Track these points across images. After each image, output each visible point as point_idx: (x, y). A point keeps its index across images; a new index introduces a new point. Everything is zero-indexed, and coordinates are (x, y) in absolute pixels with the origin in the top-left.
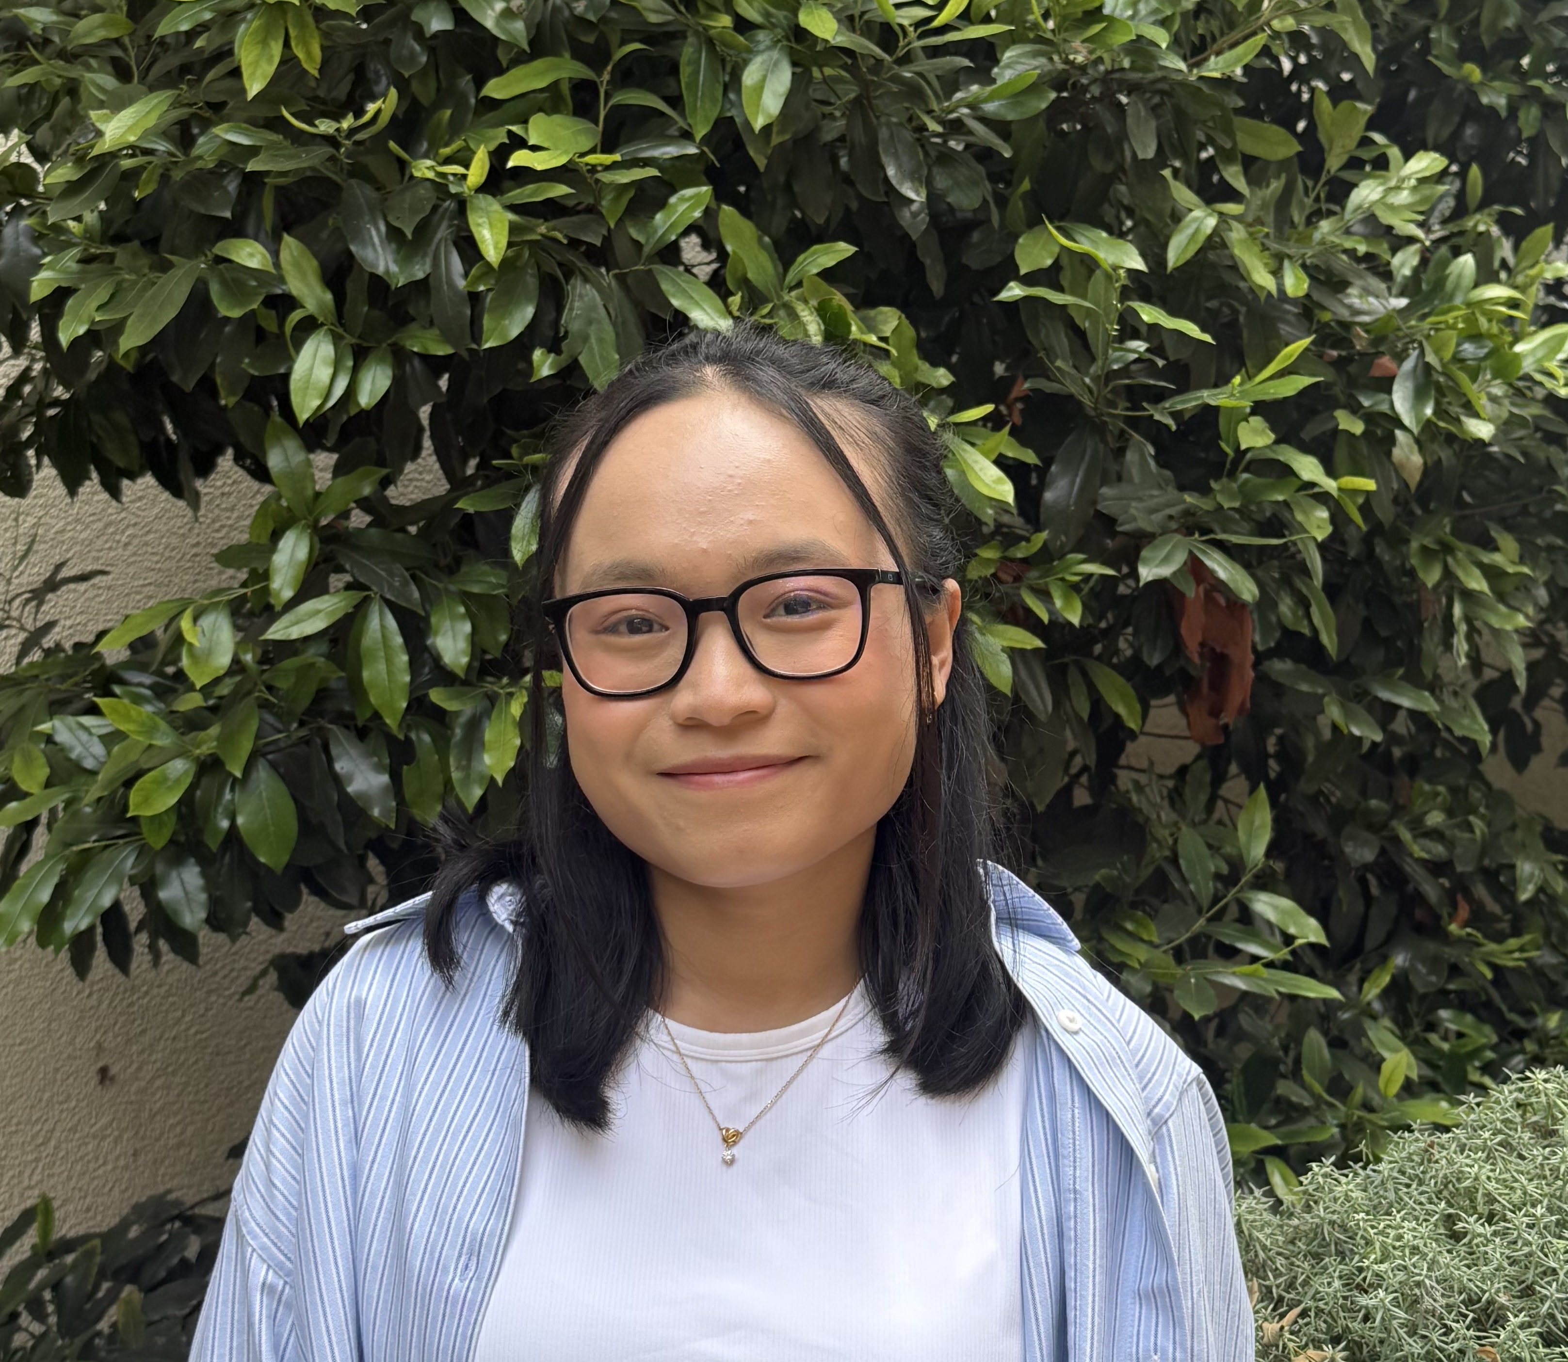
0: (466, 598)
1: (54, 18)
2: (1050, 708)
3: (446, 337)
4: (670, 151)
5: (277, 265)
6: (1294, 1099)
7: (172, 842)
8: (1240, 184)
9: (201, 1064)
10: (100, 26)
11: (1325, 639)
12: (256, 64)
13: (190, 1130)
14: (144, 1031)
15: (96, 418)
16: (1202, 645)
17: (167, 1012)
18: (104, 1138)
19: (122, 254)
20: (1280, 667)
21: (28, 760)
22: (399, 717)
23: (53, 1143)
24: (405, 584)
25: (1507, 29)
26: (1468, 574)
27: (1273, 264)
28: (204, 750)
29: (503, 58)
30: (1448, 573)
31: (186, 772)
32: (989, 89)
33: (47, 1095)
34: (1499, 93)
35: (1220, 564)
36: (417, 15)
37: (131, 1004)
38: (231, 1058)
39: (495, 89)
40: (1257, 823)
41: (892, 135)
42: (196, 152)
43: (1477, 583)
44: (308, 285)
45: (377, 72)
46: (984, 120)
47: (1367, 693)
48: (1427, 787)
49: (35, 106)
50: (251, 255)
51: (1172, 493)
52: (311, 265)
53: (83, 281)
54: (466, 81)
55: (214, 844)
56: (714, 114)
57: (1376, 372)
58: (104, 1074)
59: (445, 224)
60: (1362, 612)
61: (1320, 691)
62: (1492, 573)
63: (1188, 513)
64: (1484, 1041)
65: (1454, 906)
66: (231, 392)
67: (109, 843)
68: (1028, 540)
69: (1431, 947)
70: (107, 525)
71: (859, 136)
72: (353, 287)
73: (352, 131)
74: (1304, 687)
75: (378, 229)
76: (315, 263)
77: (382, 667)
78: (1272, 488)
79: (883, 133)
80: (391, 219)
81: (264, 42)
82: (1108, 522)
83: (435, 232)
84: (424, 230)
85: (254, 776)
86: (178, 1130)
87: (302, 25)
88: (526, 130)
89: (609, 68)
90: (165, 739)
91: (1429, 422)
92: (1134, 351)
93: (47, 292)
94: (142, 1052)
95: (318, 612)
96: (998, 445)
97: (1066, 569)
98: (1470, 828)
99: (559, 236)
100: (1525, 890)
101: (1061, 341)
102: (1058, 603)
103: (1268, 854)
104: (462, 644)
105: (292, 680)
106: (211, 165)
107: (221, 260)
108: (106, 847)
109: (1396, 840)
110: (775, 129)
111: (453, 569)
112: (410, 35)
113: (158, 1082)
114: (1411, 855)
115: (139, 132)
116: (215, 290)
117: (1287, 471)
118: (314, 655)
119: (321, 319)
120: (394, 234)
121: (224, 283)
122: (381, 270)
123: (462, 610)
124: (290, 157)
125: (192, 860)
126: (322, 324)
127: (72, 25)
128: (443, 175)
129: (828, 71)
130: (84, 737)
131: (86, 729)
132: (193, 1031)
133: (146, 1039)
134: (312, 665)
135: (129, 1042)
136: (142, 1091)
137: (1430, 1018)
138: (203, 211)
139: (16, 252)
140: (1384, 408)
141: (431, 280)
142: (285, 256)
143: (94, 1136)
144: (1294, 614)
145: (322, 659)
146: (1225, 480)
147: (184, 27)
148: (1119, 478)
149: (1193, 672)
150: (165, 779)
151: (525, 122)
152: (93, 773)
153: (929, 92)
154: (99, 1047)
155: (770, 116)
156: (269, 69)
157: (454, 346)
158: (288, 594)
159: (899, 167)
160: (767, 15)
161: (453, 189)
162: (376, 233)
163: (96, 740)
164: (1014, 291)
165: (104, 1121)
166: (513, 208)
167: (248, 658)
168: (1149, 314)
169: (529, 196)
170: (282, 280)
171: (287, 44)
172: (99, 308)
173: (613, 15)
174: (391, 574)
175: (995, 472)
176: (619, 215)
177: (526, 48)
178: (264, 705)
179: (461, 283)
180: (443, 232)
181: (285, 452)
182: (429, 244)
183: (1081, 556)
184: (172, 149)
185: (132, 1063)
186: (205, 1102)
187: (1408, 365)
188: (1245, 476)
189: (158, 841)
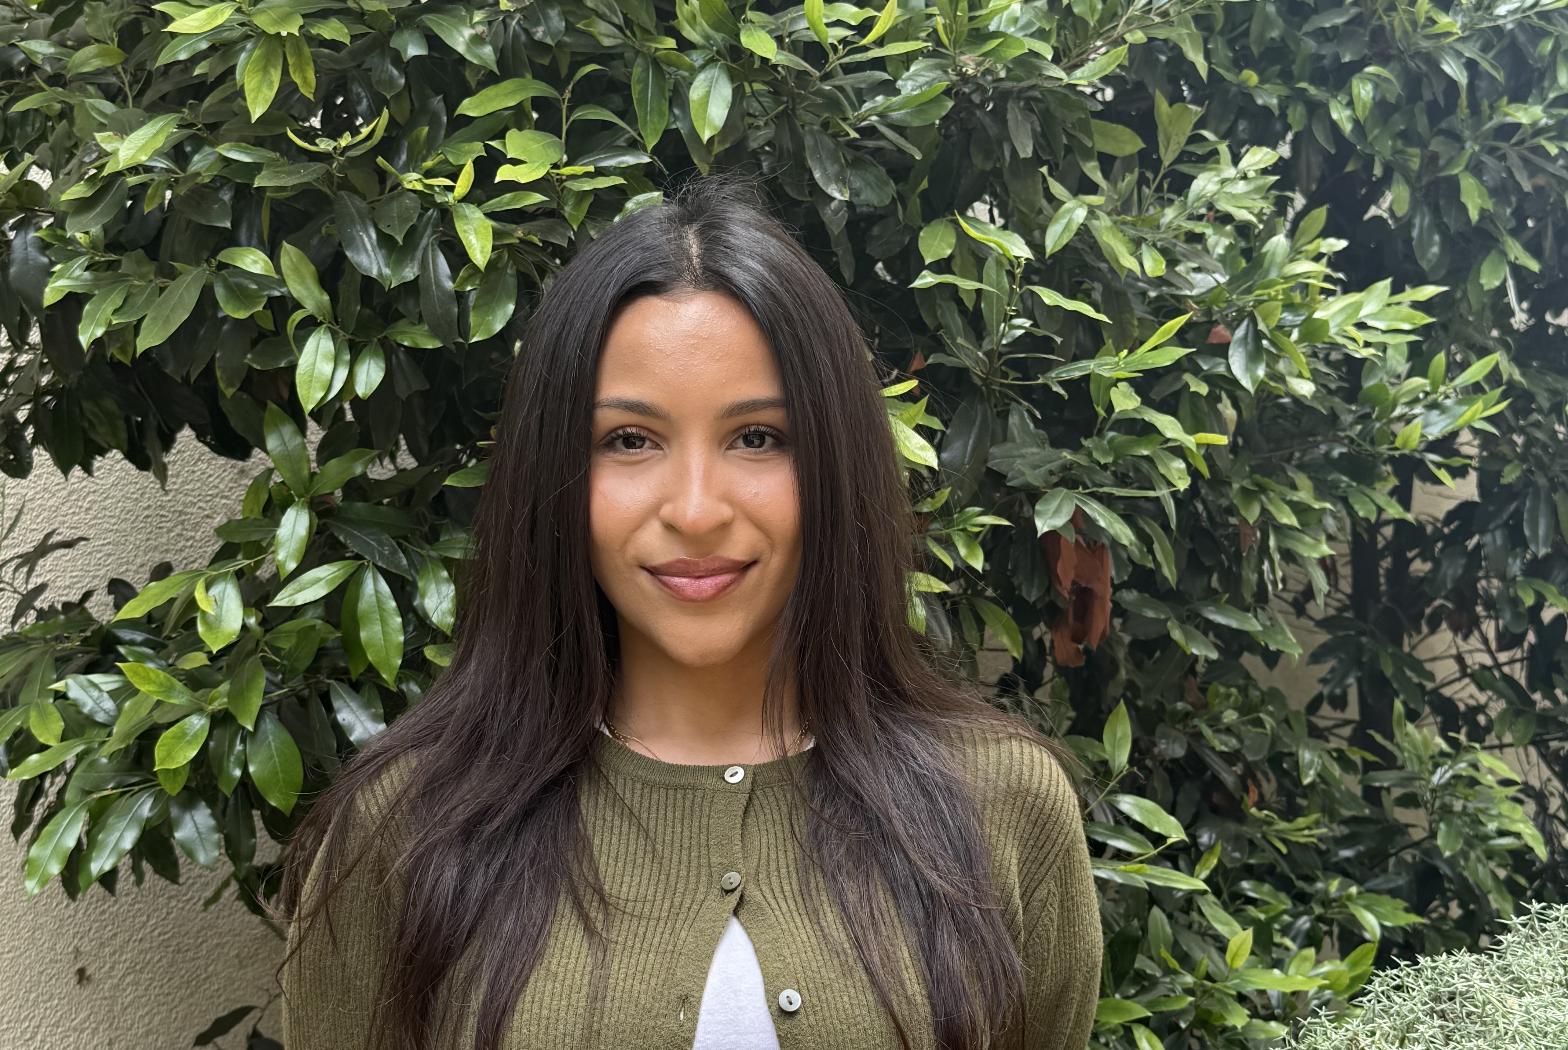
0: (448, 563)
1: (52, 50)
2: (951, 642)
3: (434, 332)
4: (630, 160)
5: (278, 268)
6: (1149, 971)
7: (185, 788)
8: (1097, 177)
9: (164, 961)
10: (96, 56)
11: (1166, 571)
12: (259, 89)
13: (157, 1019)
14: (115, 935)
15: (87, 405)
16: (1074, 583)
17: (134, 917)
18: (82, 1031)
19: (127, 264)
20: (1129, 596)
21: (43, 715)
22: (395, 672)
23: (39, 1037)
24: (393, 553)
25: (1272, 39)
26: (1280, 510)
27: (1132, 247)
28: (216, 706)
29: (471, 79)
30: (1264, 511)
31: (202, 727)
32: (894, 99)
33: (33, 995)
34: (1271, 94)
35: (1100, 514)
36: (395, 43)
37: (103, 912)
38: (190, 954)
39: (469, 107)
40: (1119, 735)
41: (816, 144)
42: (192, 168)
43: (1288, 519)
44: (307, 288)
45: (358, 95)
46: (892, 126)
47: (1199, 615)
48: (1222, 690)
49: (29, 129)
50: (255, 262)
51: (1049, 450)
52: (309, 270)
53: (97, 287)
54: (437, 102)
55: (227, 790)
56: (662, 127)
57: (1213, 340)
58: (81, 973)
59: (429, 231)
60: (1189, 546)
61: (1163, 617)
62: (1299, 509)
63: (1067, 467)
64: (1284, 907)
65: (1246, 790)
66: (230, 385)
67: (127, 791)
68: (932, 496)
69: (1232, 827)
70: (71, 493)
71: (787, 143)
72: (349, 290)
73: (347, 148)
74: (1150, 614)
75: (369, 237)
76: (313, 268)
77: (378, 628)
78: (1139, 444)
79: (809, 141)
80: (382, 227)
81: (265, 70)
82: (997, 478)
83: (421, 237)
84: (412, 235)
85: (263, 727)
86: (147, 1020)
87: (299, 53)
88: (504, 145)
89: (570, 87)
90: (181, 697)
91: (1262, 382)
92: (1020, 327)
93: (59, 298)
94: (114, 953)
95: (319, 580)
96: (917, 415)
97: (965, 521)
98: (1260, 723)
99: (535, 240)
100: (1307, 775)
101: (956, 321)
102: (963, 551)
103: (1131, 761)
104: (447, 605)
105: (294, 640)
106: (207, 180)
107: (222, 266)
108: (123, 794)
109: (1198, 735)
110: (716, 140)
111: (432, 538)
112: (388, 61)
113: (128, 979)
114: (1213, 749)
115: (150, 152)
116: (220, 293)
117: (1150, 429)
118: (310, 619)
119: (320, 319)
120: (385, 241)
121: (228, 287)
122: (374, 273)
123: (445, 574)
124: (289, 174)
125: (203, 803)
126: (321, 323)
127: (70, 56)
128: (430, 187)
129: (757, 86)
130: (96, 694)
131: (95, 686)
132: (156, 933)
133: (118, 940)
134: (313, 627)
135: (102, 945)
136: (116, 987)
137: (1234, 888)
138: (204, 222)
139: (25, 260)
140: (1221, 369)
141: (420, 281)
142: (284, 261)
143: (75, 1030)
144: (1141, 551)
145: (320, 622)
146: (1095, 438)
147: (183, 56)
148: (1005, 440)
149: (1060, 604)
150: (184, 734)
151: (503, 137)
152: (106, 726)
153: (846, 103)
154: (77, 950)
155: (715, 128)
156: (270, 94)
157: (442, 341)
158: (292, 566)
159: (824, 170)
160: (707, 38)
161: (439, 199)
162: (369, 238)
163: (106, 695)
164: (926, 280)
165: (82, 1015)
166: (490, 215)
167: (252, 621)
168: (1049, 297)
169: (508, 204)
170: (282, 282)
171: (285, 72)
172: (115, 312)
173: (567, 39)
174: (381, 543)
175: (918, 441)
176: (581, 218)
177: (495, 69)
178: (267, 664)
179: (449, 285)
180: (427, 239)
181: (282, 437)
182: (415, 249)
183: (978, 509)
184: (172, 166)
185: (105, 963)
186: (169, 994)
187: (1240, 332)
188: (1111, 434)
189: (173, 789)
